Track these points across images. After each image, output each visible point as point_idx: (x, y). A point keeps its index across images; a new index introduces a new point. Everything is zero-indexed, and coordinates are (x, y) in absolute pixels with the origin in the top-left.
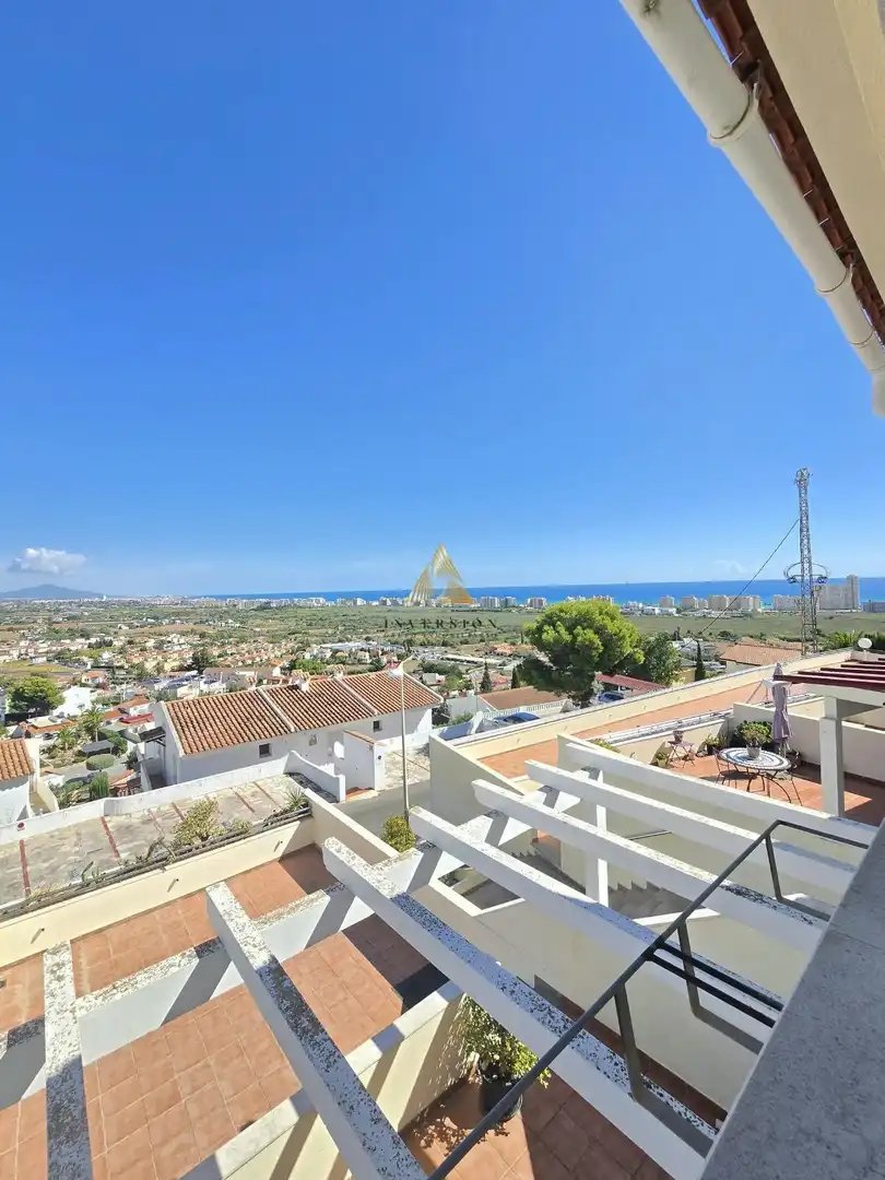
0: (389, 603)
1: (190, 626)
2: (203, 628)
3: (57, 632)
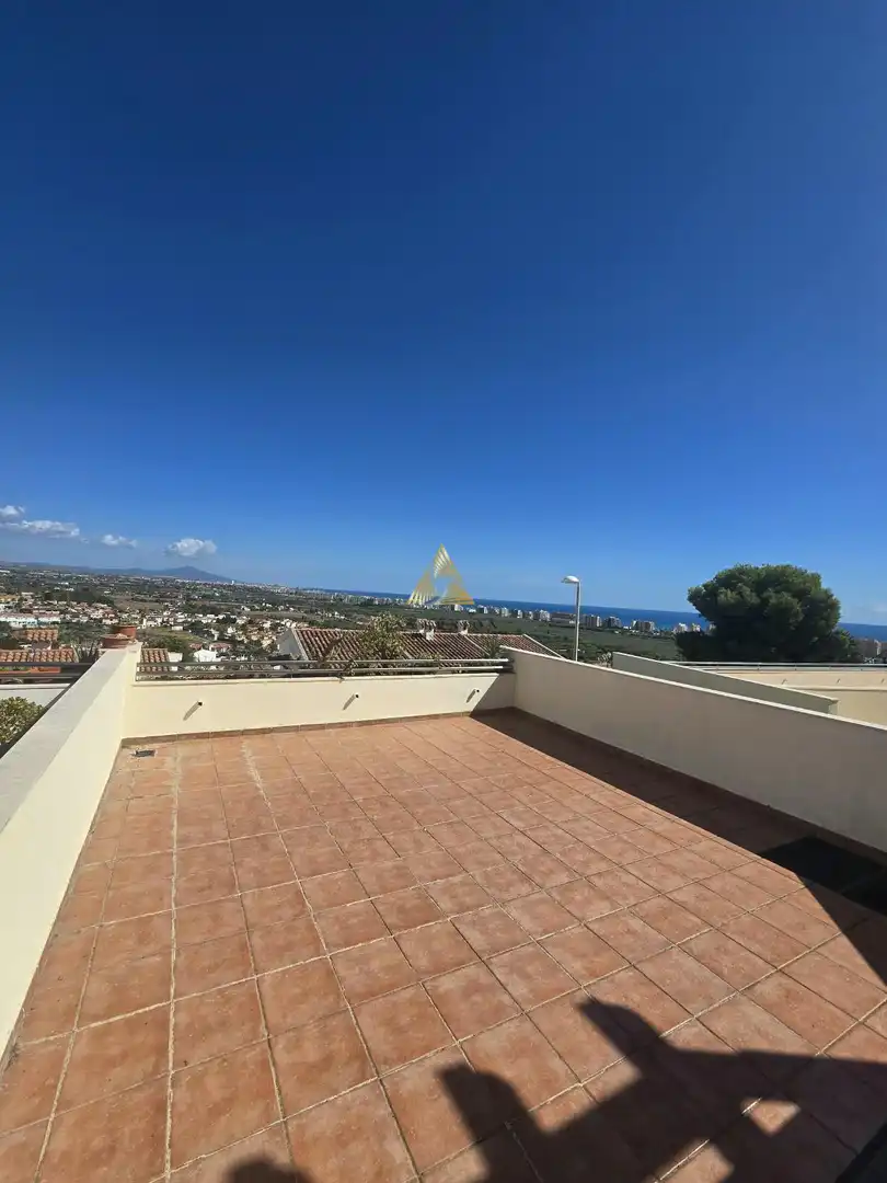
0: (486, 611)
1: (301, 614)
2: (312, 617)
3: (194, 607)
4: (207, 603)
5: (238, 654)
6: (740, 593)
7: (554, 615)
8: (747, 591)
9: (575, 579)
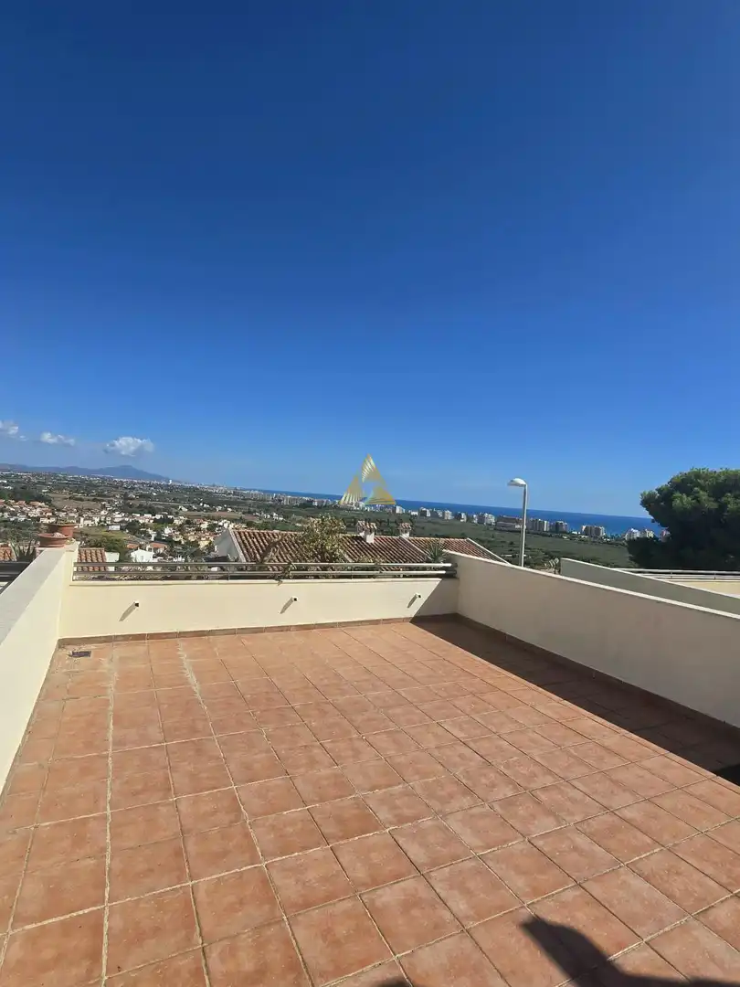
0: (429, 515)
1: (240, 514)
2: (248, 518)
3: (131, 506)
4: (143, 502)
5: (174, 555)
6: (696, 498)
7: (499, 519)
8: (703, 495)
9: (521, 482)
